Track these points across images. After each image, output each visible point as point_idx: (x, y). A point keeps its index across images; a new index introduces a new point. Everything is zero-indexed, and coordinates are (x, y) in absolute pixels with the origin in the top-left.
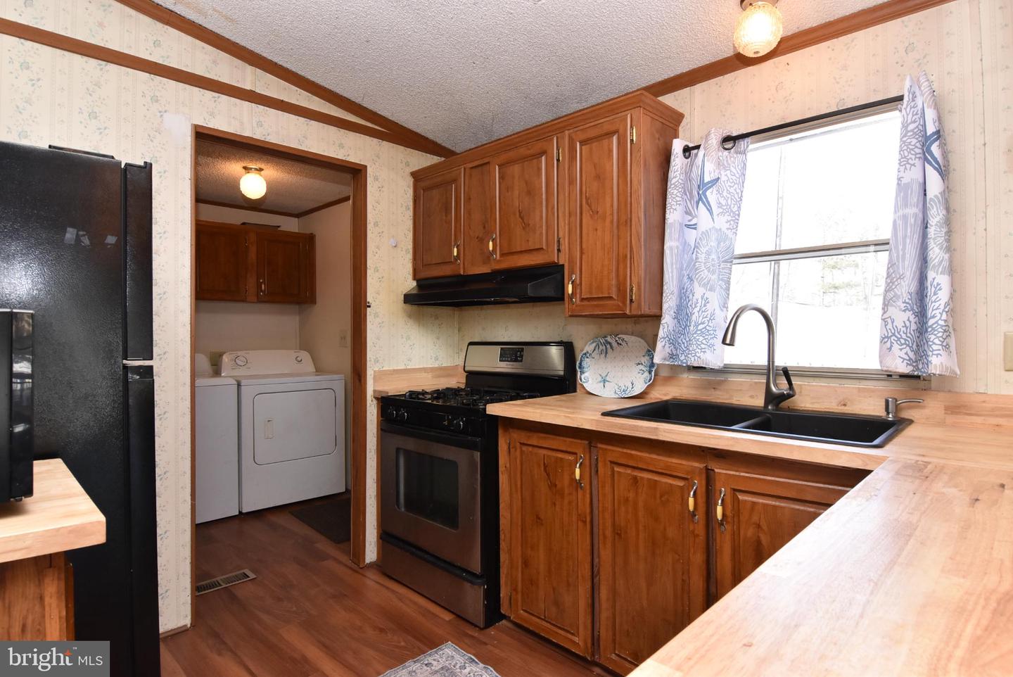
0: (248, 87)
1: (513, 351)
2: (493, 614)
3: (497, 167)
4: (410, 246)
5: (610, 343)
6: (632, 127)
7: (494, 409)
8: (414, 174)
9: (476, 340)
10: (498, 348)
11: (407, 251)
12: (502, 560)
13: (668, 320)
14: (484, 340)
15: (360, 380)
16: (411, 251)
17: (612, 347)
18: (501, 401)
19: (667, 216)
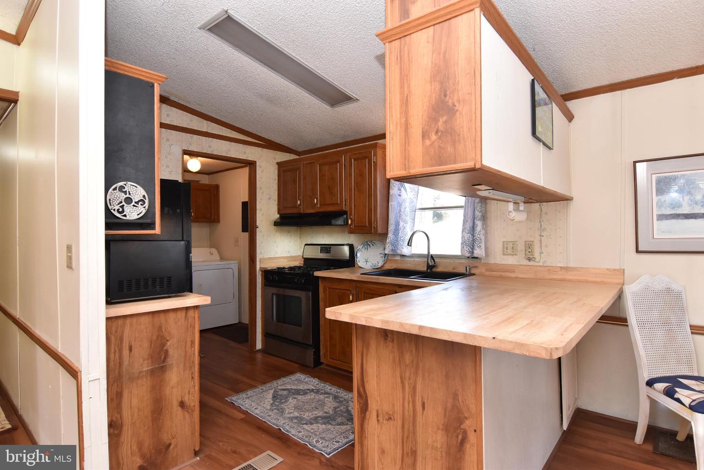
0: (205, 130)
1: (326, 248)
2: (317, 362)
3: (318, 166)
4: (276, 198)
5: (369, 245)
6: (374, 156)
7: (317, 274)
8: (278, 163)
9: (309, 243)
10: (319, 247)
11: (275, 200)
12: (321, 339)
13: (390, 235)
14: (313, 243)
15: (253, 263)
16: (277, 200)
17: (370, 246)
18: (320, 270)
19: (390, 191)
